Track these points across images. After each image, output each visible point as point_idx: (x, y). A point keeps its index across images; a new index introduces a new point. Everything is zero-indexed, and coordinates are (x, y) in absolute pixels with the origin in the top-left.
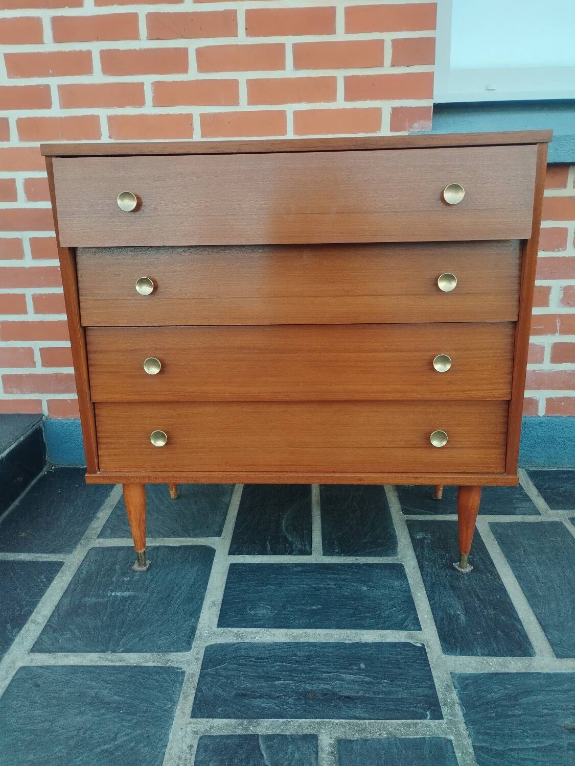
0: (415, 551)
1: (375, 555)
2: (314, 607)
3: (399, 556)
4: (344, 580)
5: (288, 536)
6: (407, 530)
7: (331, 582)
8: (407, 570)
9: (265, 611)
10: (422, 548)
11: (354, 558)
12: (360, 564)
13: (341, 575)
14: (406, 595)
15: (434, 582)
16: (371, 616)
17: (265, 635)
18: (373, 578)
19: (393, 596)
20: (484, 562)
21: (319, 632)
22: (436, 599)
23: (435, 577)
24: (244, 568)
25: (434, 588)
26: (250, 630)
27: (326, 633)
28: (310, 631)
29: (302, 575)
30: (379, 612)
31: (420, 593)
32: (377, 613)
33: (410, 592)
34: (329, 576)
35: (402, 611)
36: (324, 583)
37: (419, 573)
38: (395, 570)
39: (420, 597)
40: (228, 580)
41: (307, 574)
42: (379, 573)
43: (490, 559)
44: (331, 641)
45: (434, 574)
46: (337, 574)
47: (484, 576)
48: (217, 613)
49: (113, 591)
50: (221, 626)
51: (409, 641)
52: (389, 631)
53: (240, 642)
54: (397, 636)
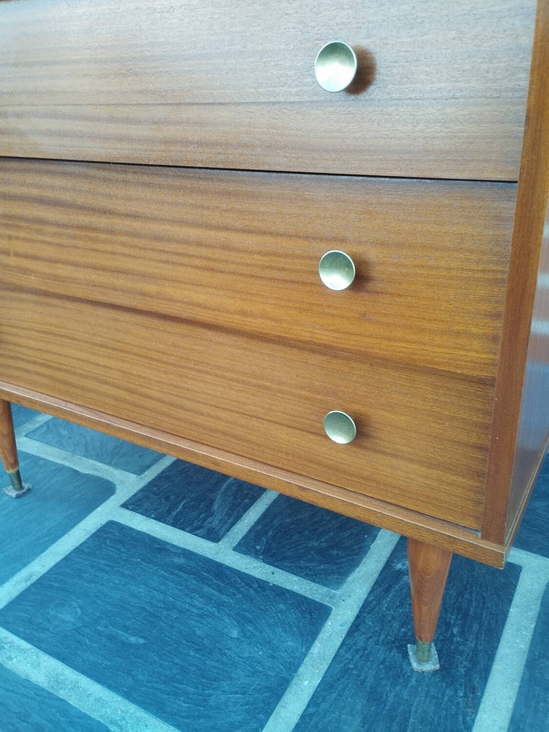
0: (371, 592)
1: (306, 576)
2: (133, 639)
3: (338, 592)
4: (220, 605)
5: (217, 501)
6: (393, 547)
7: (198, 602)
8: (329, 623)
9: (69, 617)
10: (387, 591)
11: (272, 569)
12: (268, 583)
13: (223, 594)
14: (284, 674)
15: (349, 668)
16: (194, 694)
17: (29, 659)
18: (264, 618)
19: (261, 669)
20: (474, 661)
21: (96, 689)
22: (324, 706)
23: (361, 657)
24: (117, 534)
25: (339, 680)
26: (19, 643)
27: (100, 698)
28: (85, 682)
29: (172, 574)
30: (211, 691)
31: (310, 682)
32: (207, 692)
33: (296, 671)
34: (207, 589)
35: (247, 707)
36: (188, 600)
37: (341, 639)
38: (309, 617)
39: (302, 691)
40: (81, 545)
41: (182, 574)
42: (281, 611)
43: (491, 657)
44: (95, 716)
45: (364, 650)
46: (220, 591)
47: (449, 692)
48: (15, 594)
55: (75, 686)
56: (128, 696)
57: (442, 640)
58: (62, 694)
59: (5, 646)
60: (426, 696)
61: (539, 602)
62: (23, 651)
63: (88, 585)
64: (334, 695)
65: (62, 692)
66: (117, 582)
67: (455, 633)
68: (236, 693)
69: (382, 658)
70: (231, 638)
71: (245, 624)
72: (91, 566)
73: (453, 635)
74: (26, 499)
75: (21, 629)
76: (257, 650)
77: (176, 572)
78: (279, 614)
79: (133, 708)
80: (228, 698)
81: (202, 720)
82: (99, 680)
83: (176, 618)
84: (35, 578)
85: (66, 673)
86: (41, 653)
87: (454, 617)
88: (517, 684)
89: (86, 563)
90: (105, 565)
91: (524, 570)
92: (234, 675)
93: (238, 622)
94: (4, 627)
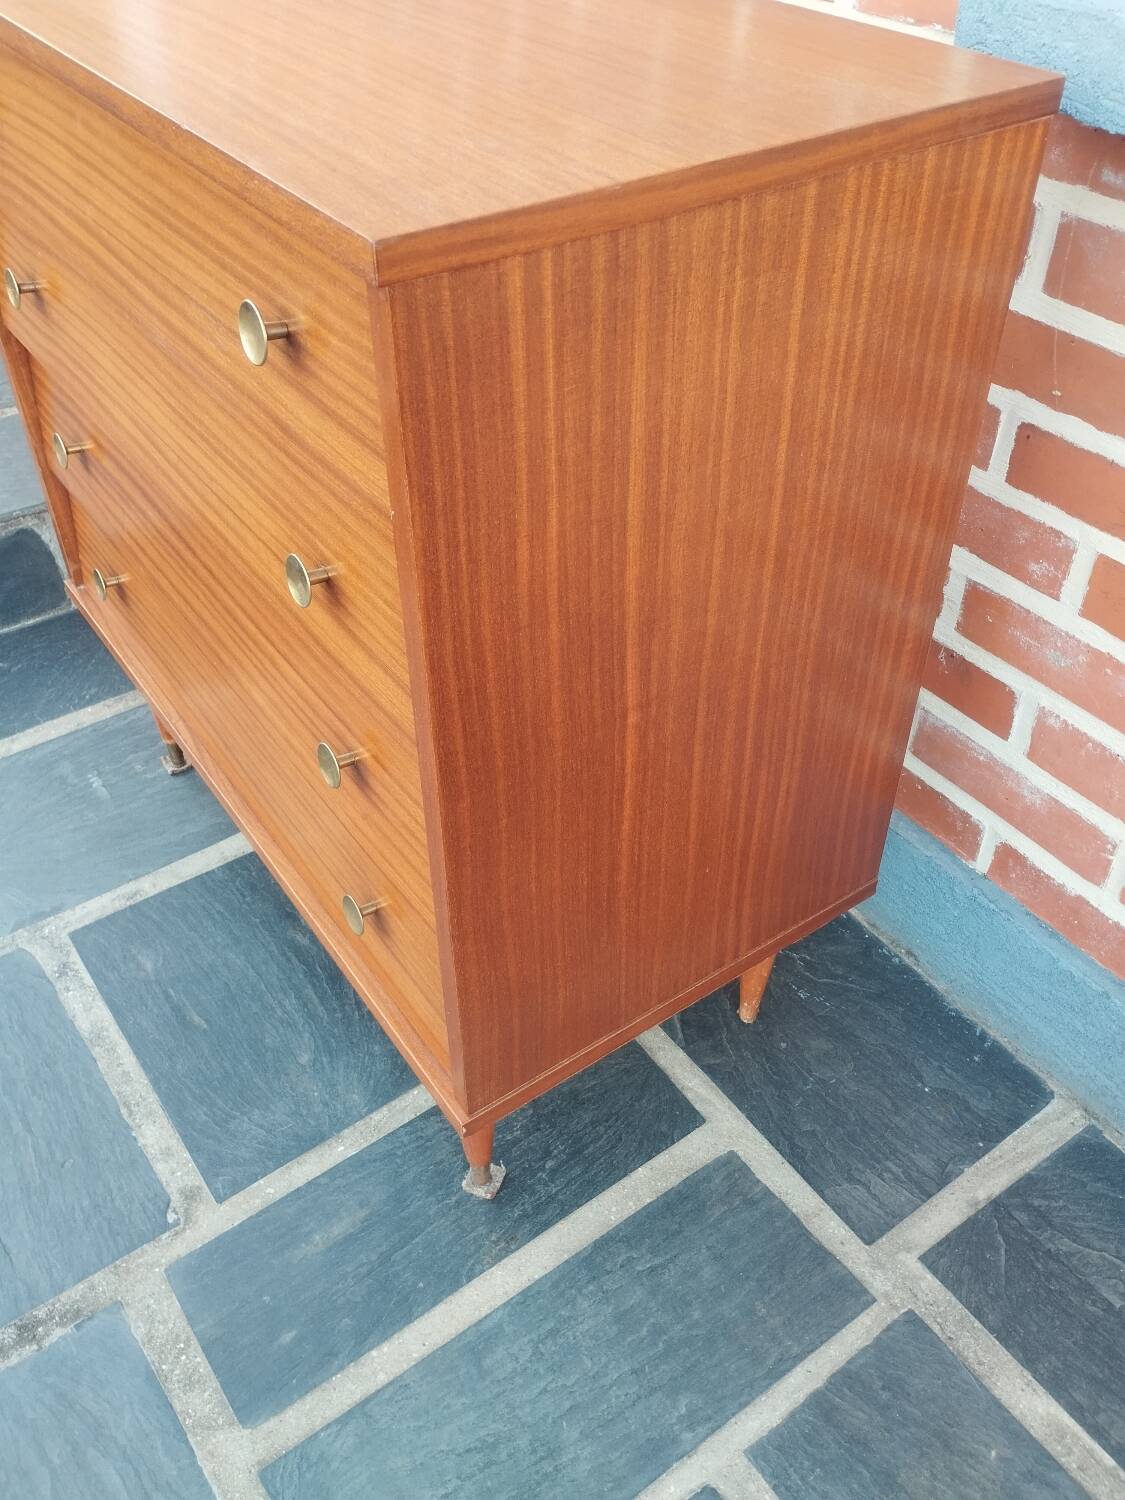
2: (197, 1019)
4: (312, 1017)
7: (290, 1003)
9: (147, 964)
13: (323, 1004)
14: (325, 1128)
15: (395, 1154)
16: (219, 1109)
17: (84, 998)
18: (347, 1054)
19: (305, 1113)
20: (538, 1209)
22: (338, 1181)
23: (418, 1147)
24: (254, 874)
25: (375, 1161)
26: (83, 975)
28: (123, 1048)
29: (284, 954)
30: (238, 1114)
31: (346, 1149)
32: (234, 1113)
33: (339, 1131)
34: (309, 991)
35: (263, 1147)
36: (281, 996)
37: (413, 1116)
38: (398, 1074)
39: (330, 1155)
40: (207, 873)
41: (294, 960)
42: (371, 1054)
43: (563, 1213)
44: (114, 1089)
45: (427, 1141)
46: (322, 1000)
47: (482, 1230)
48: (109, 911)
49: (99, 775)
50: (74, 936)
51: (176, 1200)
52: (187, 1155)
53: (51, 979)
54: (179, 1174)
55: (111, 1050)
56: (155, 1083)
57: (524, 1169)
58: (96, 1051)
59: (69, 974)
60: (454, 1222)
61: (685, 1176)
62: (83, 986)
63: (187, 932)
64: (357, 1176)
65: (97, 1049)
66: (219, 940)
67: (547, 1167)
68: (262, 1127)
69: (439, 1158)
70: (298, 1063)
71: (322, 1053)
72: (204, 907)
73: (542, 1169)
74: (180, 780)
75: (94, 960)
76: (315, 1088)
77: (289, 954)
78: (367, 1057)
79: (153, 1098)
80: (251, 1129)
81: (210, 1141)
82: (137, 1053)
83: (255, 1013)
84: (139, 899)
85: (111, 1030)
86: (99, 997)
87: (562, 1148)
88: (566, 1257)
89: (201, 901)
90: (218, 912)
91: (704, 1127)
92: (272, 1107)
93: (317, 1047)
94: (78, 950)
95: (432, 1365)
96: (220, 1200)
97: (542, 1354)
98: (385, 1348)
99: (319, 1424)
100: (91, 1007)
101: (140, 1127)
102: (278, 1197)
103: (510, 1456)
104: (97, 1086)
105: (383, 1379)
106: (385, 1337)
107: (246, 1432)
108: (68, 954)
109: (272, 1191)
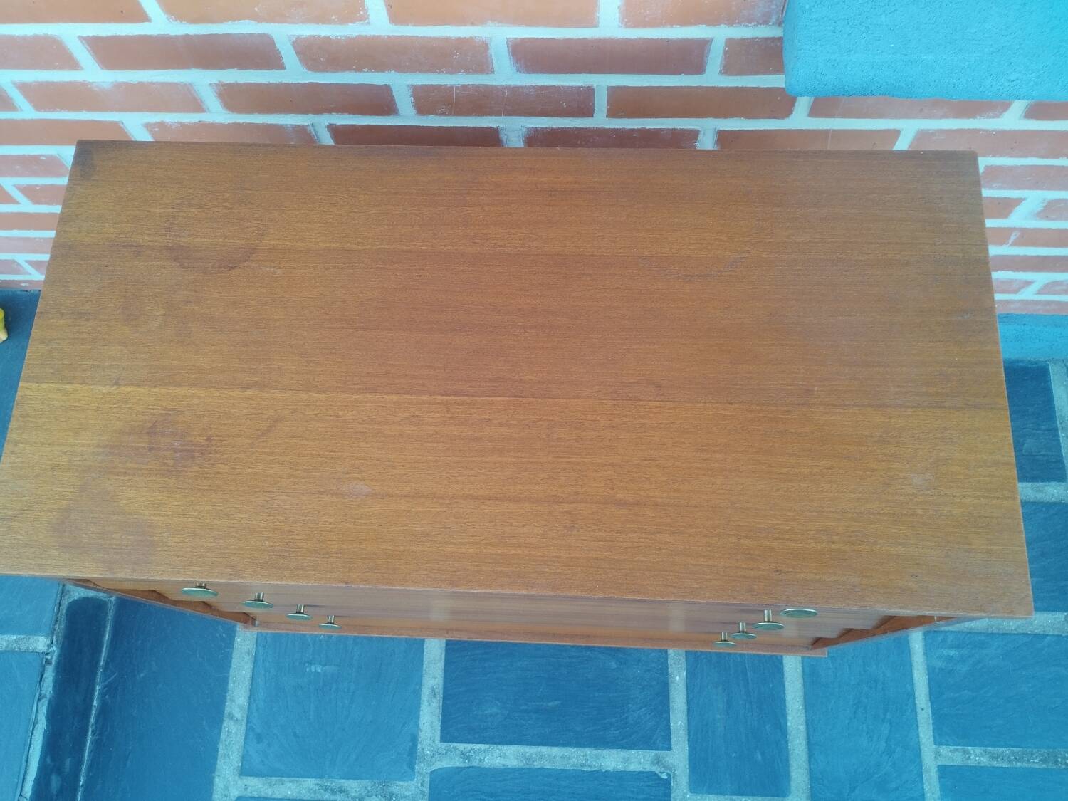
2: (551, 704)
9: (494, 711)
14: (661, 679)
15: (699, 656)
17: (495, 755)
19: (646, 683)
21: (555, 751)
26: (478, 748)
27: (563, 755)
28: (544, 750)
30: (626, 715)
31: (679, 676)
32: (624, 716)
33: (667, 674)
39: (678, 685)
44: (568, 767)
48: (438, 712)
49: (311, 663)
50: (443, 739)
51: (655, 769)
52: (633, 751)
53: (467, 766)
54: (642, 760)
55: (541, 756)
56: (579, 745)
58: (537, 765)
62: (486, 751)
63: (486, 678)
64: (699, 680)
65: (535, 763)
66: (504, 664)
68: (641, 709)
70: (613, 669)
71: (616, 655)
72: (473, 660)
76: (635, 670)
79: (588, 751)
81: (633, 736)
82: (553, 745)
84: (440, 691)
85: (527, 751)
86: (499, 747)
89: (467, 659)
90: (483, 654)
92: (633, 696)
93: (610, 655)
94: (456, 743)
95: (810, 704)
96: (669, 748)
97: (833, 657)
98: (790, 718)
99: (805, 765)
100: (505, 753)
101: (601, 765)
102: (686, 721)
103: (867, 698)
104: (560, 775)
105: (802, 727)
106: (784, 716)
107: (790, 797)
108: (455, 749)
109: (680, 722)
